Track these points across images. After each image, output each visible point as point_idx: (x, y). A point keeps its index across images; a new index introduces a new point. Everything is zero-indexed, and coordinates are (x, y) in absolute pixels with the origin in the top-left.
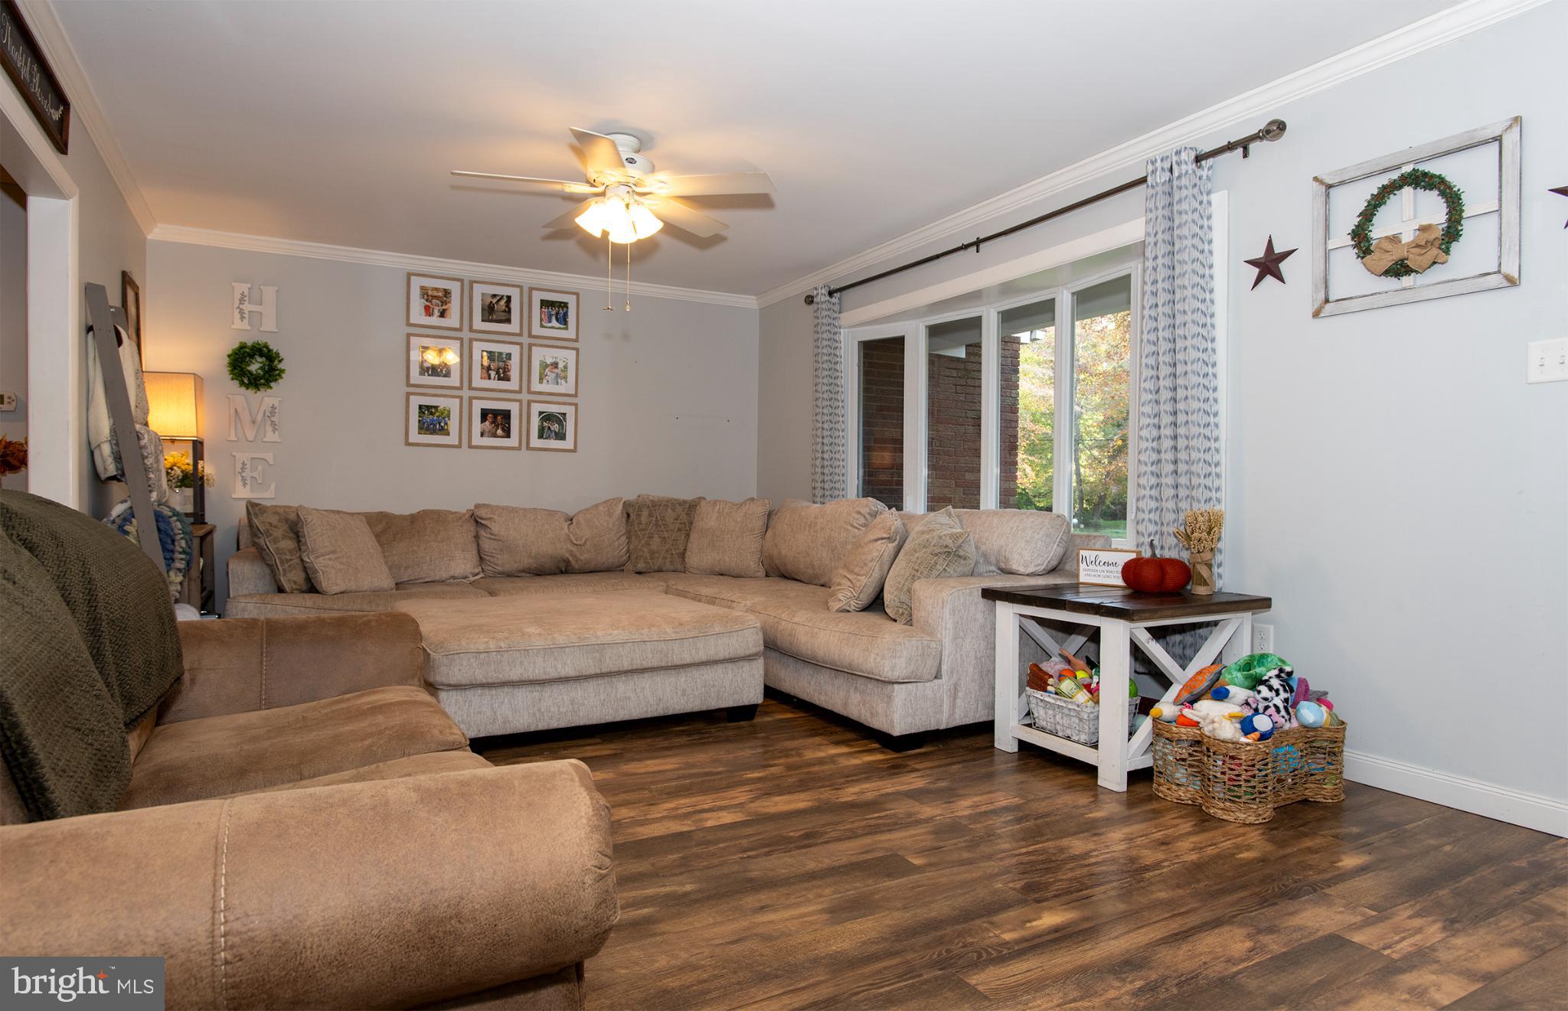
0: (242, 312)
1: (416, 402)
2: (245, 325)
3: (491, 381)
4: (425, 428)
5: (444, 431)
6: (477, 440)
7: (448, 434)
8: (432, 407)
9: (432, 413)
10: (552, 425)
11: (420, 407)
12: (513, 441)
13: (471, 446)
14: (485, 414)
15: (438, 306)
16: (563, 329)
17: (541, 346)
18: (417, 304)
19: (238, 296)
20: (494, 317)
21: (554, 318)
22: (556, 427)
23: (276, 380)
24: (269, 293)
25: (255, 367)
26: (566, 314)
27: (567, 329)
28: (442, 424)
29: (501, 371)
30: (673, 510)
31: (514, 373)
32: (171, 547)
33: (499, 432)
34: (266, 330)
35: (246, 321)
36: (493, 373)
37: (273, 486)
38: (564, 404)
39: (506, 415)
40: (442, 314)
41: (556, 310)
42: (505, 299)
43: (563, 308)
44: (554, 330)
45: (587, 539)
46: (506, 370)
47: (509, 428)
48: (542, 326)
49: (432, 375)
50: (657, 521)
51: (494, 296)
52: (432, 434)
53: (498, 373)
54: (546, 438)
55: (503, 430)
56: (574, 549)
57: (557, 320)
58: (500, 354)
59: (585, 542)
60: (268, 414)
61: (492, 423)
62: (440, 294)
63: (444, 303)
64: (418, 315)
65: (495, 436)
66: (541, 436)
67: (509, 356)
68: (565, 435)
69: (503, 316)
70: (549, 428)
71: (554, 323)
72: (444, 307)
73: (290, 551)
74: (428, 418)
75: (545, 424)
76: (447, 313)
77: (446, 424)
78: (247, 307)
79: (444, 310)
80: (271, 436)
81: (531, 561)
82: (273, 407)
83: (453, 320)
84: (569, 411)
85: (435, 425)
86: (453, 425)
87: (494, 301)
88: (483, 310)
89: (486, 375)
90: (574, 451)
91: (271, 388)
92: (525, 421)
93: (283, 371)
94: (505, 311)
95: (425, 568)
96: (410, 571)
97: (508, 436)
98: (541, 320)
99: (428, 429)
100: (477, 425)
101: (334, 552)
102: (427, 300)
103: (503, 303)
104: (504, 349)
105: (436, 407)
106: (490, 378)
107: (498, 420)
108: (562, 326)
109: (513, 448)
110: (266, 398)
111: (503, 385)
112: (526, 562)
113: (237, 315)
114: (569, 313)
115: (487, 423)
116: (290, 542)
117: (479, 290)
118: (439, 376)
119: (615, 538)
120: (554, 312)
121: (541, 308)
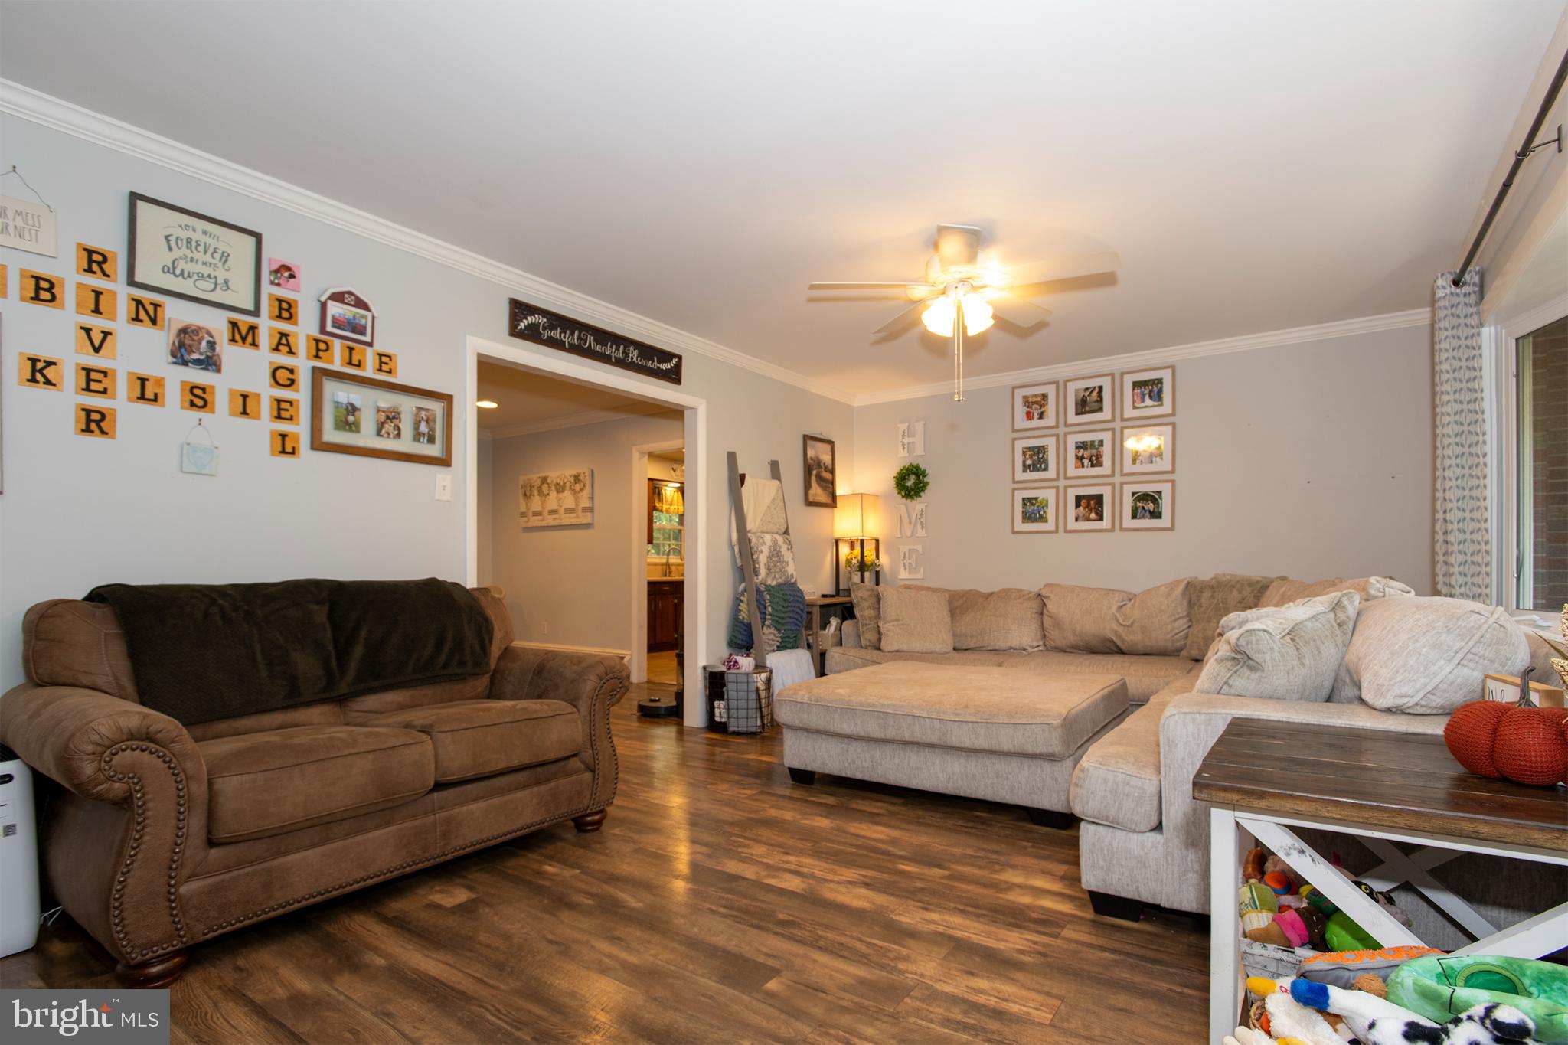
0: (903, 445)
1: (1020, 495)
2: (905, 453)
3: (1085, 468)
4: (1028, 517)
5: (1043, 519)
6: (1072, 525)
7: (1047, 521)
8: (1032, 499)
9: (1032, 504)
10: (1147, 505)
11: (1024, 499)
12: (1105, 523)
13: (1066, 531)
14: (1079, 500)
15: (1037, 409)
16: (1158, 405)
17: (1133, 427)
18: (1020, 410)
19: (901, 433)
20: (1087, 409)
21: (1147, 397)
22: (1151, 506)
23: (923, 491)
24: (919, 428)
25: (910, 483)
26: (1160, 391)
27: (1162, 405)
28: (1042, 513)
29: (1094, 458)
30: (1240, 592)
31: (1107, 460)
32: (763, 611)
33: (1093, 515)
34: (917, 456)
35: (906, 450)
36: (1086, 462)
37: (922, 569)
38: (1159, 481)
39: (1099, 499)
40: (1041, 417)
41: (1150, 389)
42: (1097, 390)
43: (1156, 385)
44: (1150, 408)
45: (1135, 620)
46: (1099, 457)
47: (1102, 512)
48: (1135, 407)
49: (1033, 471)
50: (1217, 603)
51: (1087, 389)
52: (1033, 522)
53: (1091, 460)
54: (1140, 518)
55: (1096, 513)
56: (1120, 629)
57: (1151, 398)
58: (1093, 442)
59: (1132, 624)
60: (919, 516)
61: (1085, 508)
62: (1039, 399)
63: (1042, 406)
64: (1021, 422)
65: (1088, 519)
66: (1134, 517)
67: (1101, 443)
68: (1160, 513)
69: (1096, 406)
70: (1143, 508)
71: (1148, 402)
72: (1043, 409)
73: (870, 618)
74: (1030, 508)
75: (1139, 504)
76: (1045, 414)
77: (1045, 512)
78: (907, 440)
79: (1042, 413)
80: (921, 533)
81: (1076, 638)
82: (922, 511)
83: (1050, 420)
84: (1166, 489)
85: (1035, 515)
86: (1051, 513)
87: (1087, 394)
88: (1076, 404)
89: (1080, 464)
90: (1172, 528)
91: (920, 496)
92: (1119, 504)
93: (927, 483)
94: (1097, 401)
95: (986, 638)
96: (975, 639)
97: (1101, 519)
98: (1134, 402)
99: (1030, 518)
100: (1072, 511)
101: (898, 620)
102: (1028, 407)
103: (1095, 394)
104: (1095, 437)
105: (1036, 499)
106: (1083, 466)
107: (1092, 505)
108: (1156, 403)
109: (1106, 530)
110: (918, 505)
111: (1096, 471)
112: (1072, 639)
113: (901, 447)
114: (1164, 389)
115: (1081, 508)
116: (872, 611)
117: (1072, 388)
118: (1039, 470)
119: (1168, 621)
120: (1147, 391)
121: (1134, 390)
